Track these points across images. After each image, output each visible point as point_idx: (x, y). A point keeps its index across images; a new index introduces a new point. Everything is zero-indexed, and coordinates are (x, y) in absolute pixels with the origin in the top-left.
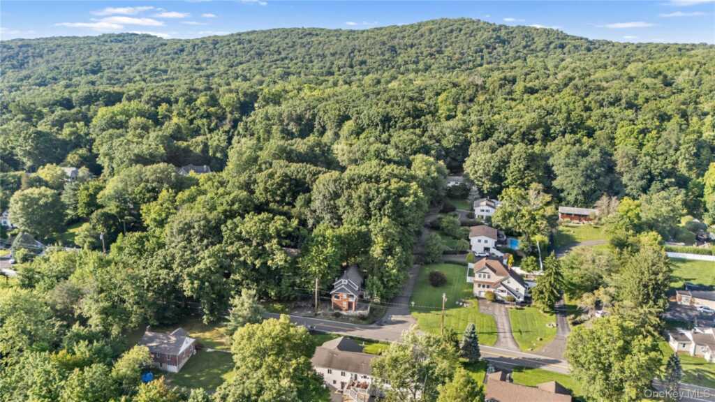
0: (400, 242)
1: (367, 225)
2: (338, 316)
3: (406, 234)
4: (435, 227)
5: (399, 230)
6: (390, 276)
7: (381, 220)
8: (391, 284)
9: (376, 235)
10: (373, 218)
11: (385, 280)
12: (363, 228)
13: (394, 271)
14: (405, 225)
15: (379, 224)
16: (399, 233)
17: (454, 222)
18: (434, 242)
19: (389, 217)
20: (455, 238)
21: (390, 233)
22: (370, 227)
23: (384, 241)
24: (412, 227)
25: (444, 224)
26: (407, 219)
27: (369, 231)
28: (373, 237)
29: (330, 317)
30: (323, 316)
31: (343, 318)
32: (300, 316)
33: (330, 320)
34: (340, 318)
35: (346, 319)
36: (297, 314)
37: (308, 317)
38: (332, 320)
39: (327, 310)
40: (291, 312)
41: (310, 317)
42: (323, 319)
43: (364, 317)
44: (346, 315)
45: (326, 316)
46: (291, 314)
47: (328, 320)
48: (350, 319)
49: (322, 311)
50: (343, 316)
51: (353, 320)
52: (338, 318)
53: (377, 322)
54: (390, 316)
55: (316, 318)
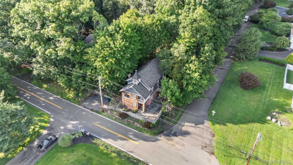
0: (214, 38)
1: (178, 15)
2: (124, 116)
3: (222, 28)
4: (254, 21)
5: (214, 23)
6: (191, 78)
7: (195, 9)
8: (190, 88)
9: (184, 28)
10: (186, 7)
11: (185, 83)
12: (172, 19)
13: (196, 75)
14: (223, 17)
15: (191, 15)
16: (214, 26)
17: (275, 18)
18: (253, 38)
19: (205, 7)
20: (273, 33)
21: (203, 27)
22: (181, 18)
23: (193, 36)
24: (231, 22)
25: (264, 19)
26: (227, 10)
27: (178, 23)
28: (181, 30)
29: (116, 116)
30: (110, 113)
31: (129, 120)
32: (88, 109)
33: (115, 121)
34: (126, 120)
35: (132, 123)
36: (86, 106)
37: (94, 112)
38: (117, 121)
39: (117, 107)
40: (83, 102)
41: (97, 112)
42: (108, 118)
43: (150, 125)
44: (132, 117)
45: (112, 114)
46: (81, 105)
47: (113, 120)
48: (136, 124)
49: (112, 106)
50: (129, 118)
51: (139, 126)
52: (124, 119)
53: (165, 132)
54: (183, 124)
55: (101, 115)
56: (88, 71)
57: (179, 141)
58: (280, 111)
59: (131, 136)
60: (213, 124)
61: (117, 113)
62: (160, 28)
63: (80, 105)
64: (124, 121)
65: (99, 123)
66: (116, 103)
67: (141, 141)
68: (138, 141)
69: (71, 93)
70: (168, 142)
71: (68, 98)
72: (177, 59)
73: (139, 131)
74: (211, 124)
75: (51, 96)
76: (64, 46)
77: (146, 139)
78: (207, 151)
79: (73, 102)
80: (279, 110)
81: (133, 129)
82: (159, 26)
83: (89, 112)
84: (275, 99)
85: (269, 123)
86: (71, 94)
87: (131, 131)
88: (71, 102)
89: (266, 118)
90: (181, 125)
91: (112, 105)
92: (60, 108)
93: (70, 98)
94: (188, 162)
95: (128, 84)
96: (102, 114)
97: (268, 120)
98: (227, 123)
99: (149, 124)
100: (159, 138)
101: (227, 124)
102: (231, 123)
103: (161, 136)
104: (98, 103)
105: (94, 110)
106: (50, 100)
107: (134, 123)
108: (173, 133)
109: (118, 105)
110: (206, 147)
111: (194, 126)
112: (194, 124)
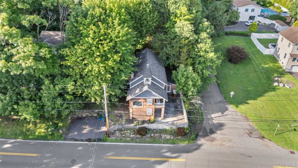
8: (207, 72)
11: (200, 68)
13: (212, 54)
29: (132, 136)
30: (120, 135)
31: (152, 135)
32: (82, 140)
33: (134, 142)
34: (148, 136)
35: (157, 137)
36: (76, 138)
37: (94, 141)
38: (136, 141)
39: (124, 123)
40: (67, 134)
41: (100, 140)
42: (121, 142)
43: (184, 131)
44: (154, 130)
45: (124, 135)
46: (67, 139)
47: (129, 142)
48: (163, 136)
49: (117, 125)
50: (151, 132)
51: (169, 138)
52: (144, 135)
53: (200, 134)
54: (209, 116)
55: (108, 142)
56: (69, 84)
57: (223, 138)
58: (279, 75)
59: (168, 154)
60: (237, 107)
61: (132, 131)
62: (151, 6)
63: (65, 139)
64: (145, 138)
65: (113, 153)
66: (120, 119)
67: (185, 155)
68: (181, 157)
69: (40, 126)
70: (213, 143)
71: (38, 136)
72: (184, 42)
73: (173, 144)
74: (234, 107)
75: (6, 143)
76: (28, 50)
77: (187, 151)
78: (256, 137)
79: (52, 139)
80: (277, 74)
81: (164, 144)
82: (149, 4)
83: (88, 144)
84: (266, 66)
85: (278, 89)
86: (40, 128)
87: (162, 148)
88: (48, 140)
89: (273, 84)
90: (208, 119)
91: (114, 124)
92: (35, 155)
93: (43, 134)
94: (251, 157)
95: (131, 88)
96: (108, 140)
97: (276, 86)
98: (247, 100)
99: (182, 130)
100: (199, 142)
101: (249, 101)
102: (250, 99)
103: (200, 140)
104: (91, 128)
105: (93, 140)
106: (6, 150)
107: (161, 136)
108: (208, 131)
109: (124, 121)
110: (251, 133)
111: (221, 115)
112: (220, 113)
